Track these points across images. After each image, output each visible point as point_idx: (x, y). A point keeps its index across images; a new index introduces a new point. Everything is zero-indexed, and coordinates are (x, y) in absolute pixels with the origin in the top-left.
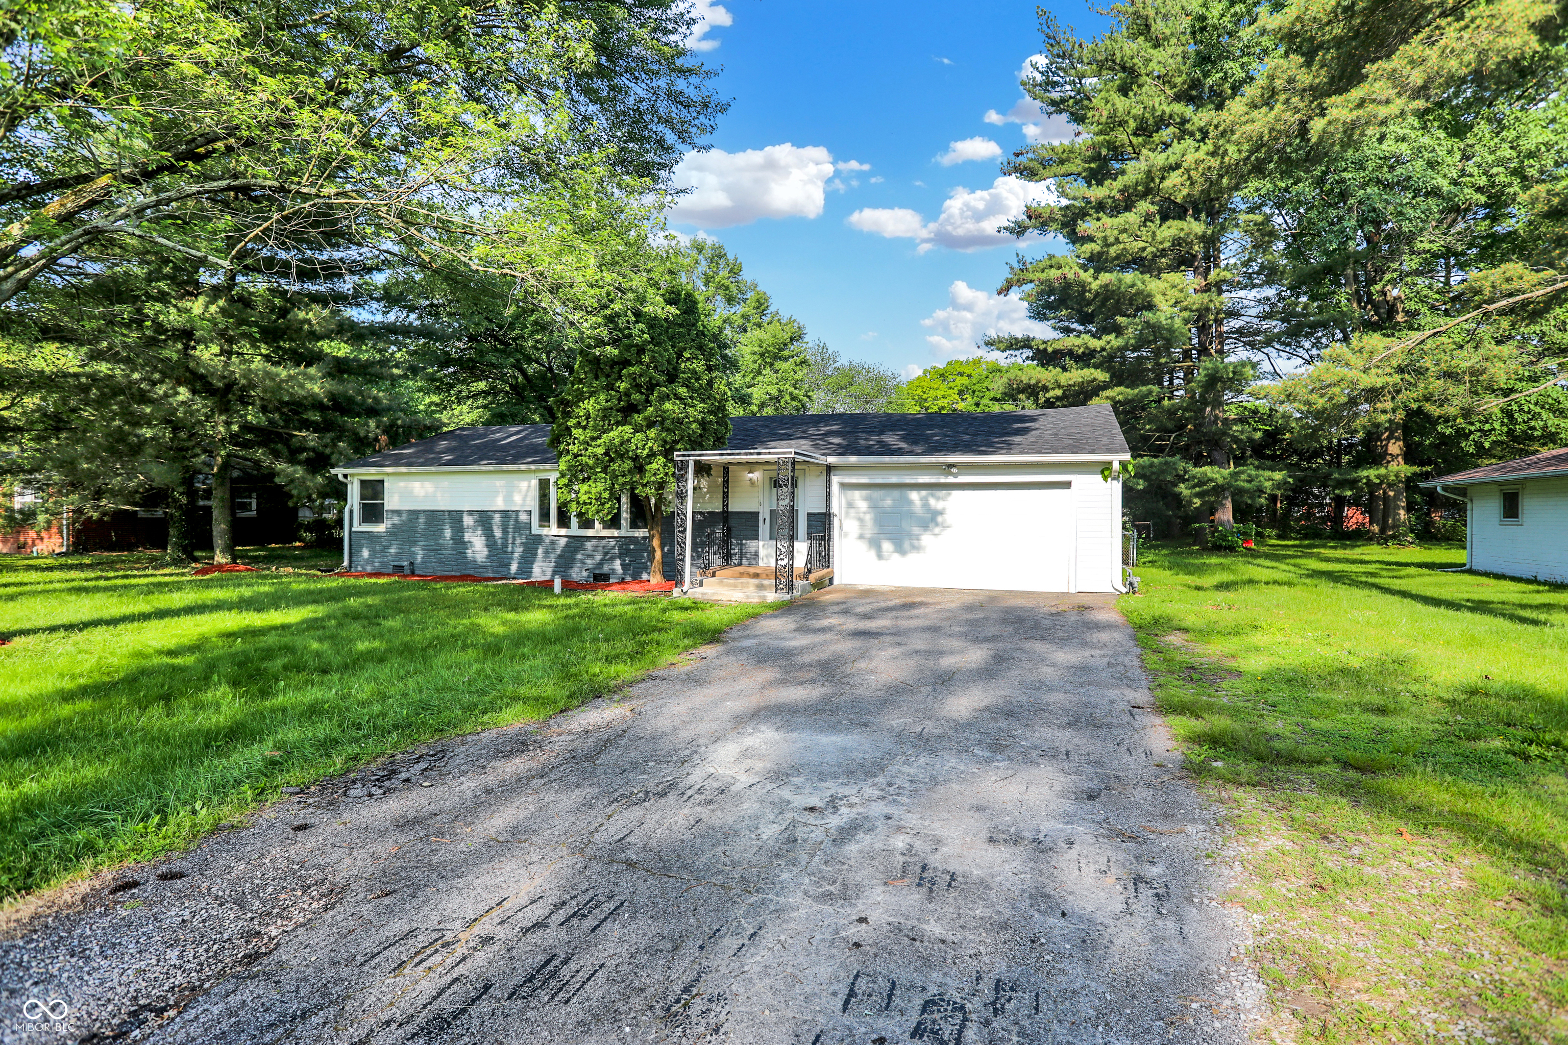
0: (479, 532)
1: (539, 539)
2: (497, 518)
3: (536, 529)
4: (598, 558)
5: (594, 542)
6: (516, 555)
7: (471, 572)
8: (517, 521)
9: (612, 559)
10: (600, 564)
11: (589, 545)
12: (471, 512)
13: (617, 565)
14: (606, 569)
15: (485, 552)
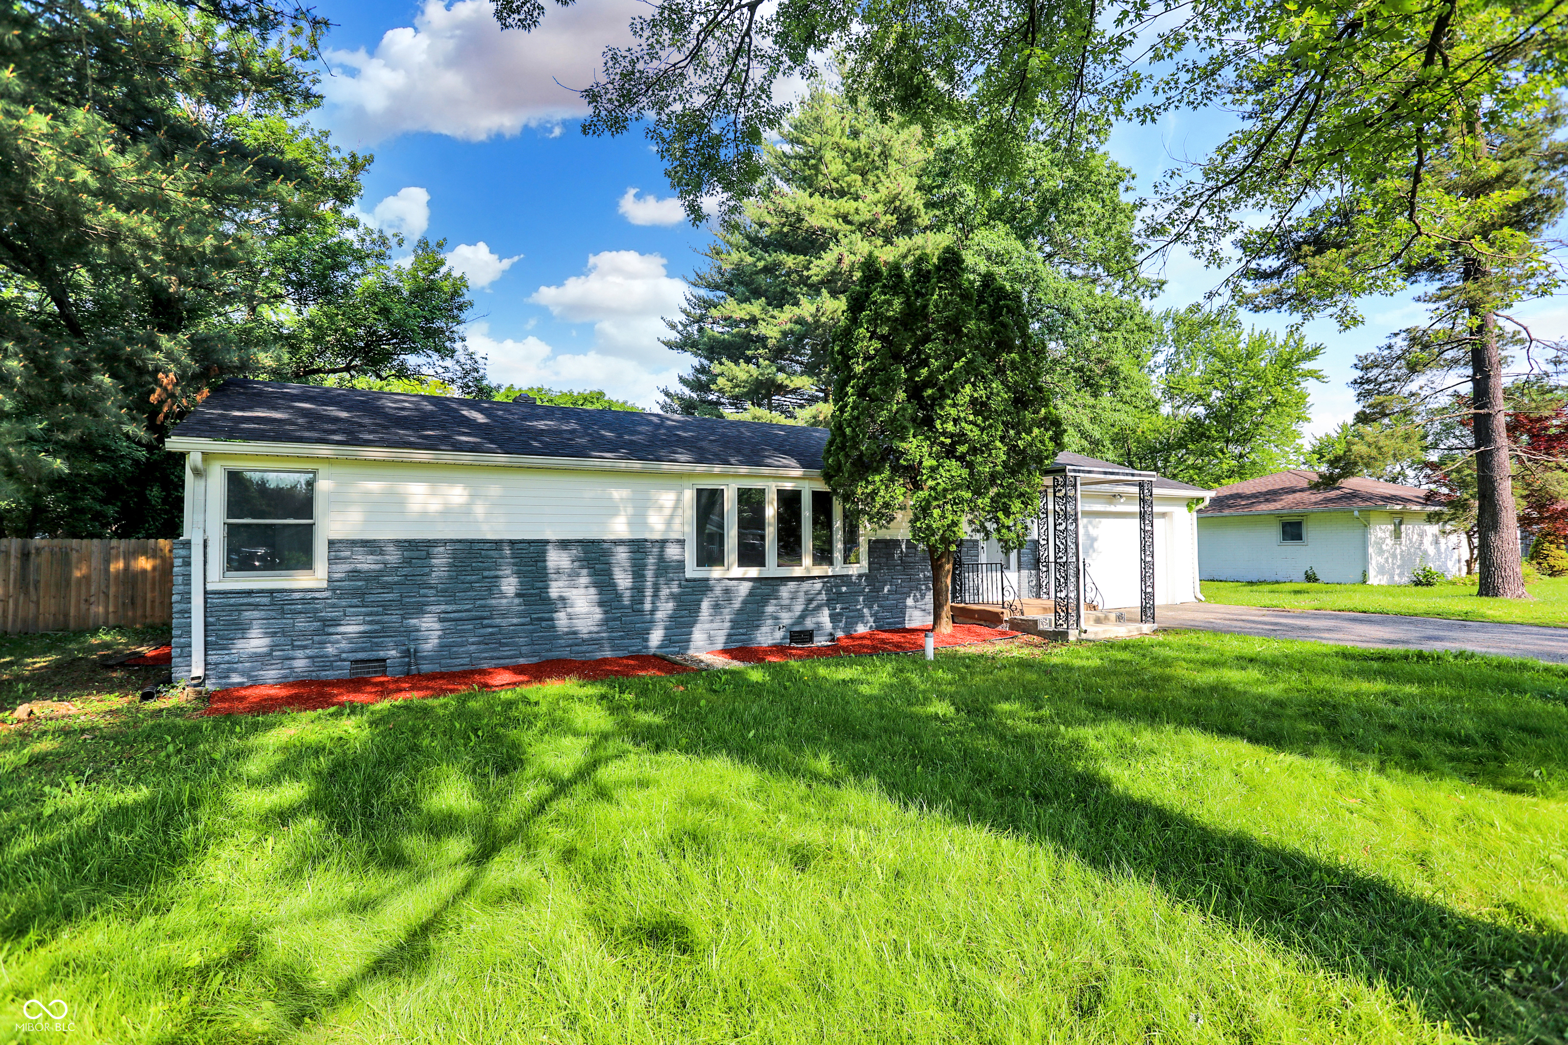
0: (584, 580)
1: (702, 586)
2: (622, 555)
3: (692, 571)
4: (798, 608)
5: (792, 585)
6: (660, 615)
7: (565, 654)
8: (661, 558)
9: (819, 608)
10: (802, 618)
11: (785, 592)
12: (564, 544)
13: (825, 618)
14: (809, 624)
15: (598, 614)
